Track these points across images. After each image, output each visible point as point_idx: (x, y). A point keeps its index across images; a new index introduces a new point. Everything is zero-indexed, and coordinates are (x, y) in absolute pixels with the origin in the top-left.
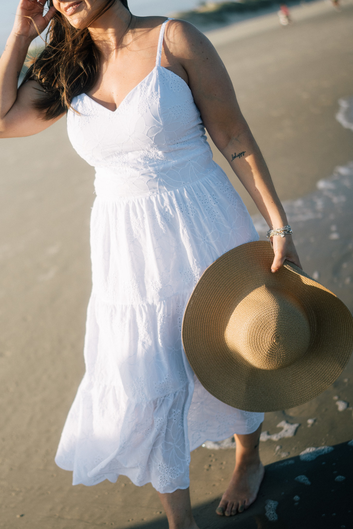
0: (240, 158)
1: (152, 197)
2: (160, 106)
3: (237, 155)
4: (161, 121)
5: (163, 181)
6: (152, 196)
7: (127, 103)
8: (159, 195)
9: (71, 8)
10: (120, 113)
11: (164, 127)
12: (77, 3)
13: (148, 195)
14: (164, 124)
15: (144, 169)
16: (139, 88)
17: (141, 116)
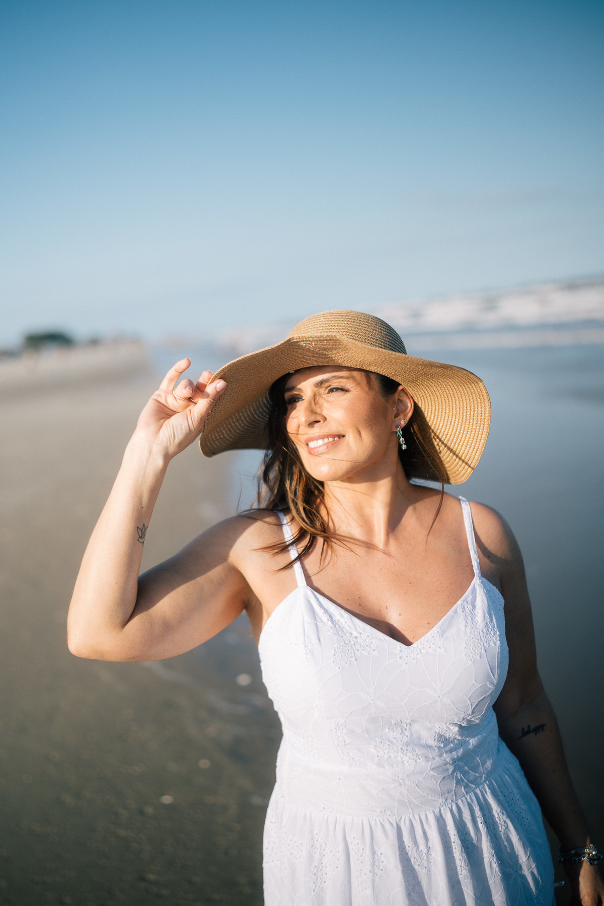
0: (536, 734)
1: (444, 808)
2: (500, 650)
3: (531, 729)
4: (496, 676)
5: (461, 777)
6: (444, 806)
7: (441, 636)
8: (454, 803)
9: (320, 442)
10: (423, 651)
11: (496, 686)
12: (334, 436)
13: (438, 805)
14: (499, 681)
15: (437, 759)
16: (459, 610)
17: (470, 663)
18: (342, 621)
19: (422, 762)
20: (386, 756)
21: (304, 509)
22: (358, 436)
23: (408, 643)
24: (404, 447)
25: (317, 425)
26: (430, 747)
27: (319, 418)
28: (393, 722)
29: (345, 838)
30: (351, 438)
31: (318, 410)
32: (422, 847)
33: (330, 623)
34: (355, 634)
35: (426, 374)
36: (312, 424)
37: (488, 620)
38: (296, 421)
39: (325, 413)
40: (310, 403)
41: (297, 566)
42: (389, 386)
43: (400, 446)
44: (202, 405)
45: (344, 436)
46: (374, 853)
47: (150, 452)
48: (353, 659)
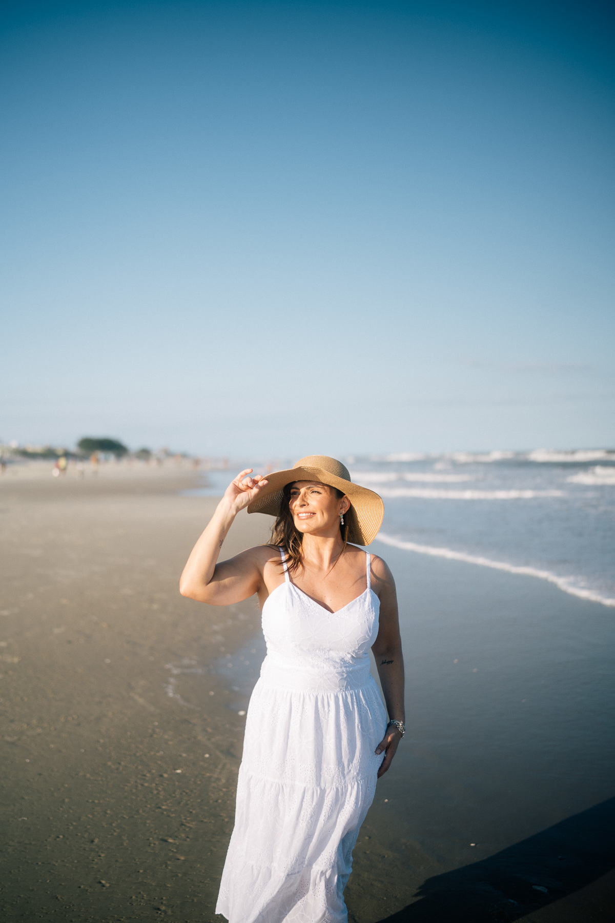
0: (388, 664)
3: (386, 661)
9: (304, 515)
10: (339, 616)
11: (371, 638)
12: (311, 513)
13: (336, 691)
14: (373, 635)
15: (340, 669)
16: (358, 601)
17: (359, 624)
18: (304, 599)
19: (332, 668)
20: (316, 663)
21: (292, 545)
22: (322, 514)
23: (332, 612)
24: (343, 523)
25: (304, 507)
26: (336, 662)
27: (305, 504)
28: (321, 648)
29: (291, 701)
30: (319, 515)
31: (306, 500)
32: (326, 709)
33: (298, 599)
34: (309, 605)
35: (357, 492)
36: (302, 506)
37: (370, 607)
38: (296, 505)
39: (309, 502)
40: (303, 496)
41: (287, 574)
42: (339, 494)
43: (341, 523)
44: (255, 491)
45: (315, 514)
46: (303, 708)
47: (231, 508)
48: (307, 615)
